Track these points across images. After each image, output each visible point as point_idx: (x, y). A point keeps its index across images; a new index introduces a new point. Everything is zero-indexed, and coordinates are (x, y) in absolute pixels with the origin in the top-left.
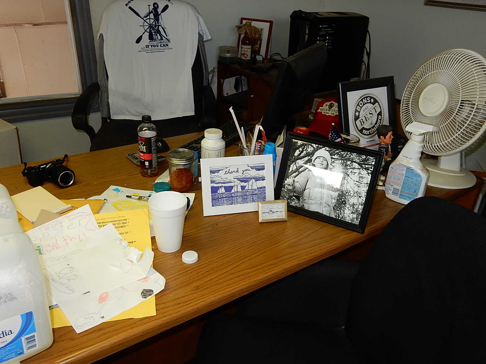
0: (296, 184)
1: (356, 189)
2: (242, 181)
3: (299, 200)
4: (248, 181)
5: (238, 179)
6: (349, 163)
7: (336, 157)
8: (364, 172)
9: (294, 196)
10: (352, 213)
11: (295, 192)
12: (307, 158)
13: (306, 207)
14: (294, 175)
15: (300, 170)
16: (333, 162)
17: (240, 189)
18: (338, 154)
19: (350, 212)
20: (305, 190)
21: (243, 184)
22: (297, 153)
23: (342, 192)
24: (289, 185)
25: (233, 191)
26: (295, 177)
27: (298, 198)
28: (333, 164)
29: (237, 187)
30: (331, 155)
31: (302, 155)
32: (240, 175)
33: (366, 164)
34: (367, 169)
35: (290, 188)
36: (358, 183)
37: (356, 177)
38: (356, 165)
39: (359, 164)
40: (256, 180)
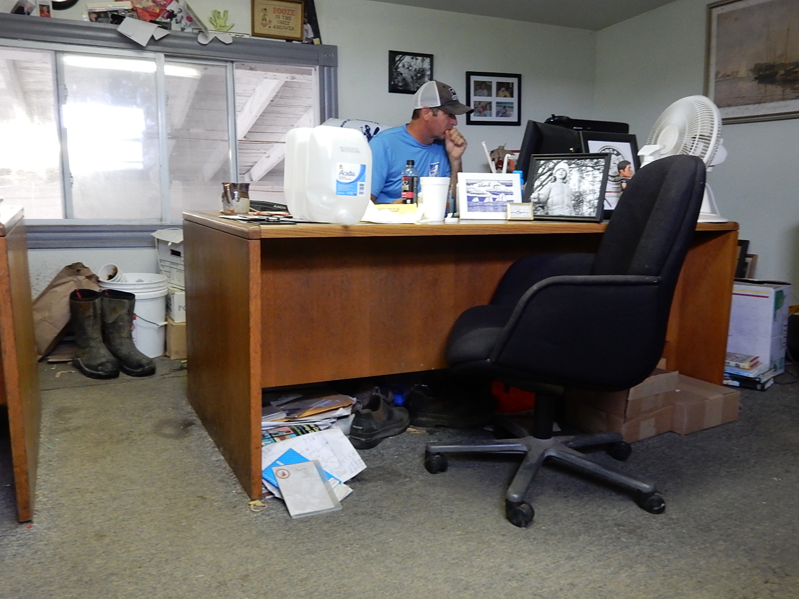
0: (541, 197)
1: (591, 187)
2: (493, 194)
3: (544, 209)
4: (498, 195)
5: (490, 192)
6: (584, 168)
7: (573, 166)
8: (597, 172)
9: (539, 206)
10: (590, 208)
11: (540, 203)
12: (549, 173)
13: (550, 213)
14: (539, 189)
15: (544, 184)
16: (571, 171)
17: (491, 200)
18: (574, 163)
19: (588, 208)
20: (548, 199)
21: (495, 196)
22: (540, 171)
23: (580, 193)
24: (535, 198)
25: (485, 201)
26: (539, 190)
27: (543, 207)
28: (571, 172)
29: (489, 199)
30: (569, 165)
31: (545, 171)
32: (491, 188)
33: (597, 166)
34: (599, 169)
35: (536, 200)
36: (592, 183)
37: (590, 178)
38: (590, 169)
39: (592, 167)
40: (506, 194)
